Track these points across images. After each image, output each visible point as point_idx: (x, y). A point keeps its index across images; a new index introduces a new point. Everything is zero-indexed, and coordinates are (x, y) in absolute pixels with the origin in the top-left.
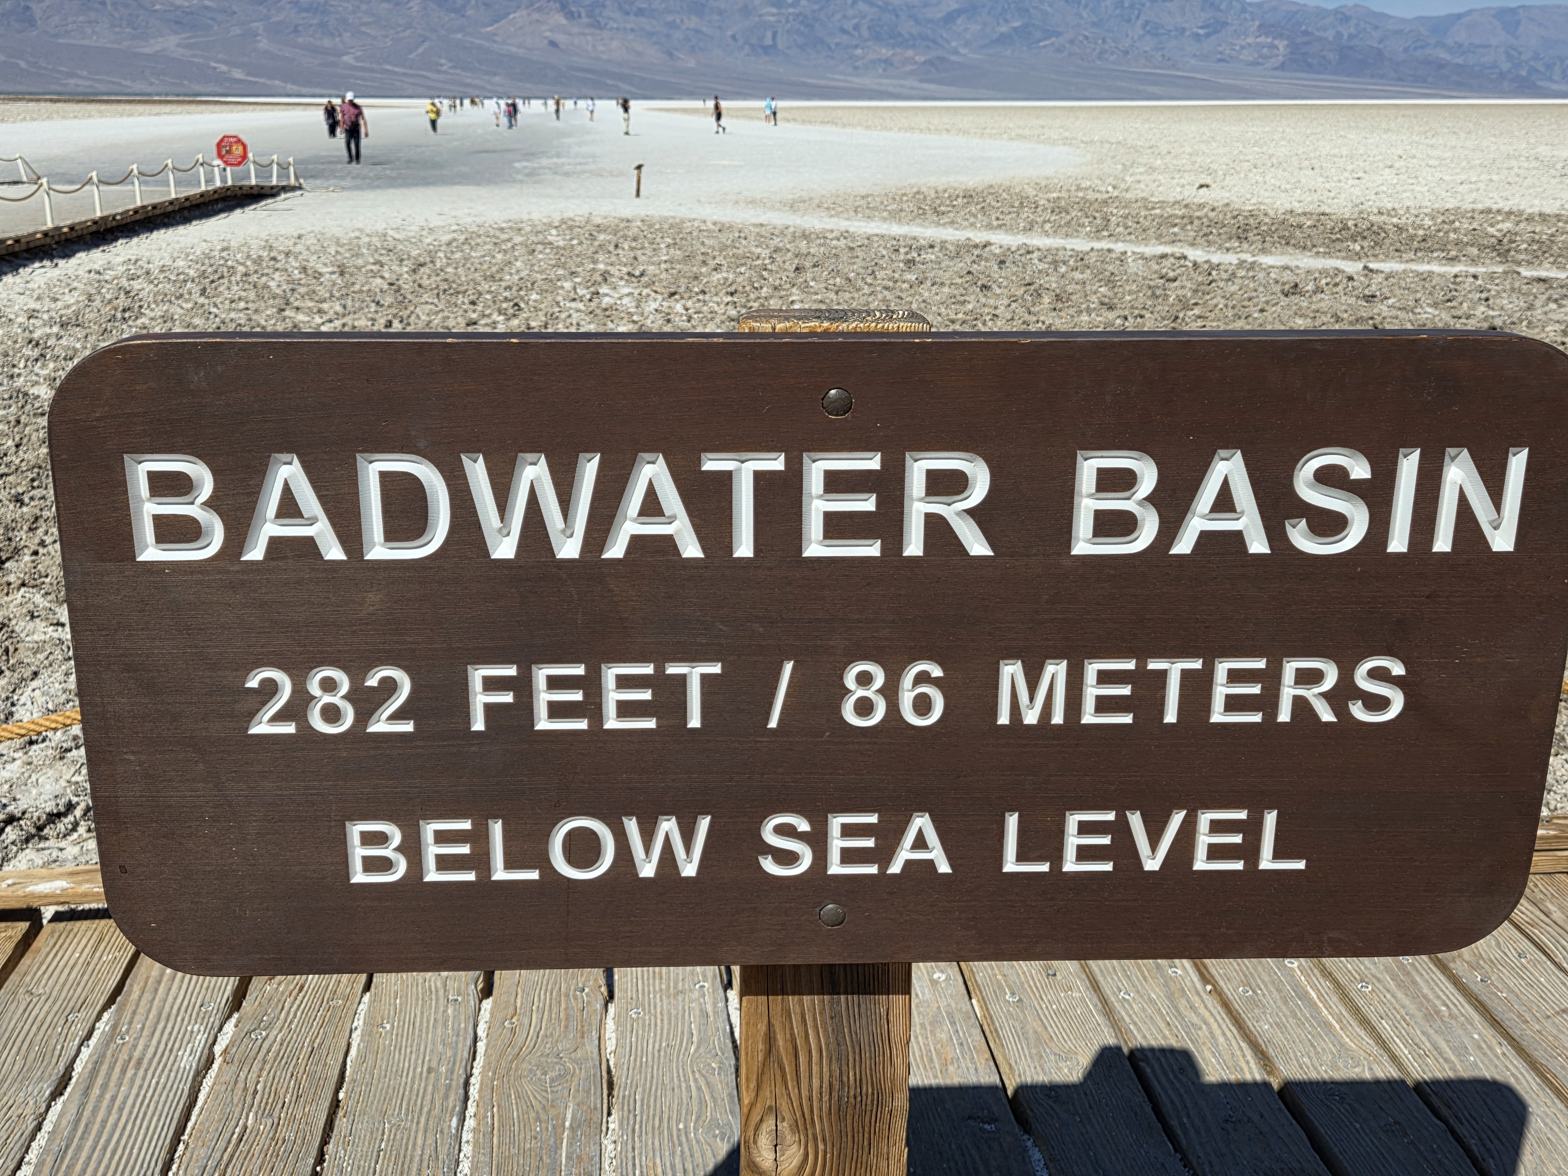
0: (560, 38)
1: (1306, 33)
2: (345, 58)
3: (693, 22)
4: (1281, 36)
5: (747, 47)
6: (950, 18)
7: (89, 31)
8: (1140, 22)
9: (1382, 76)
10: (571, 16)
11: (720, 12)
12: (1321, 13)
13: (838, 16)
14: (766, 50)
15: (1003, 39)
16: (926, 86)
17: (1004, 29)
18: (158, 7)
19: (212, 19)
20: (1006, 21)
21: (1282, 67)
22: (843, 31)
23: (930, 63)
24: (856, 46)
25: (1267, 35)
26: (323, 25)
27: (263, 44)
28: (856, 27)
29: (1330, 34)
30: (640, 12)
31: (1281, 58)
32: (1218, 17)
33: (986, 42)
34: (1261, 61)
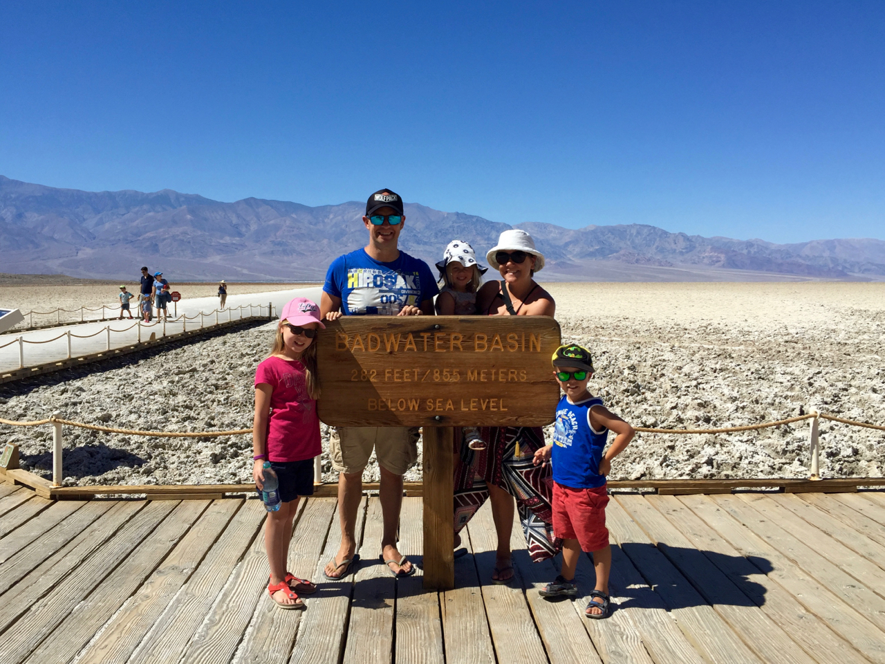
1: (734, 251)
2: (293, 265)
4: (722, 253)
7: (182, 253)
8: (655, 246)
15: (592, 254)
16: (556, 274)
19: (237, 249)
20: (592, 246)
21: (723, 266)
23: (558, 265)
25: (715, 252)
26: (284, 251)
31: (722, 263)
32: (691, 244)
33: (583, 255)
34: (713, 264)
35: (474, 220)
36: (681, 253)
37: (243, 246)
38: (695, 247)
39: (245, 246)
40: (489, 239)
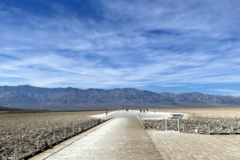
0: (127, 102)
1: (223, 99)
2: (101, 105)
3: (142, 100)
4: (219, 99)
6: (175, 98)
7: (73, 103)
8: (200, 98)
9: (234, 104)
10: (128, 99)
11: (146, 98)
12: (225, 96)
13: (161, 98)
14: (152, 102)
15: (182, 101)
17: (182, 99)
18: (81, 100)
21: (220, 103)
22: (161, 100)
24: (163, 102)
25: (217, 99)
26: (99, 102)
27: (92, 104)
28: (163, 99)
29: (226, 99)
30: (136, 99)
32: (210, 97)
33: (180, 101)
34: (217, 102)
35: (149, 92)
36: (208, 100)
37: (88, 101)
38: (211, 98)
39: (89, 101)
40: (153, 97)
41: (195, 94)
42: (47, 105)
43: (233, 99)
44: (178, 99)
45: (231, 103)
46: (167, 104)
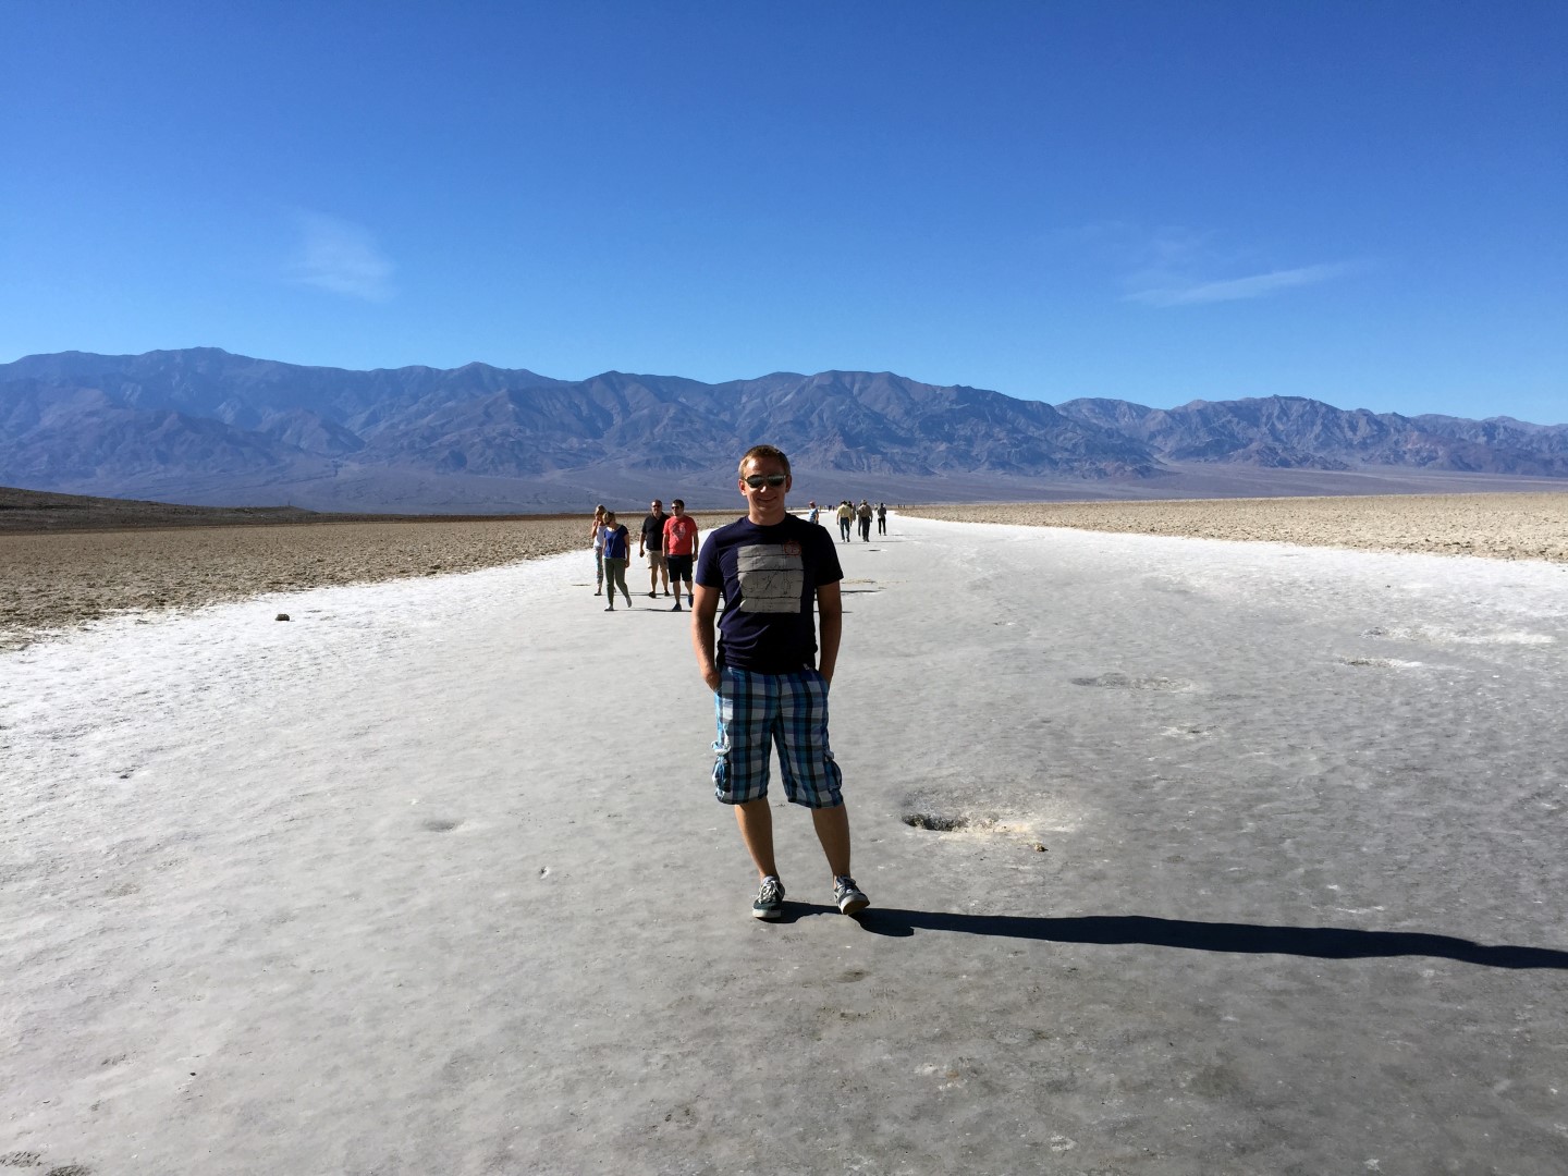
0: (844, 461)
1: (1461, 440)
2: (682, 482)
3: (943, 447)
4: (1438, 442)
5: (987, 464)
6: (1153, 436)
7: (500, 468)
8: (1313, 435)
9: (1532, 472)
10: (850, 444)
11: (967, 439)
12: (1474, 425)
13: (1061, 438)
14: (1002, 465)
15: (1199, 452)
16: (1132, 488)
17: (1196, 445)
18: (550, 451)
19: (590, 458)
20: (1199, 437)
22: (1066, 450)
23: (1137, 472)
24: (1075, 460)
25: (1426, 442)
26: (667, 460)
28: (1075, 445)
29: (1482, 440)
30: (903, 441)
31: (1441, 460)
32: (1382, 433)
33: (1182, 453)
34: (1423, 463)
36: (1364, 445)
38: (1387, 435)
39: (603, 453)
40: (1016, 430)
41: (1284, 412)
42: (342, 475)
43: (1524, 440)
44: (1171, 444)
45: (1510, 468)
46: (1101, 473)
